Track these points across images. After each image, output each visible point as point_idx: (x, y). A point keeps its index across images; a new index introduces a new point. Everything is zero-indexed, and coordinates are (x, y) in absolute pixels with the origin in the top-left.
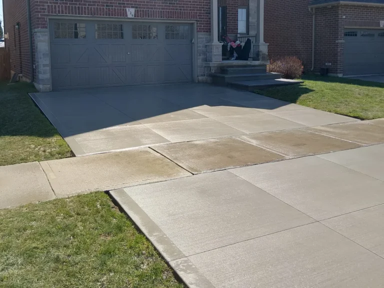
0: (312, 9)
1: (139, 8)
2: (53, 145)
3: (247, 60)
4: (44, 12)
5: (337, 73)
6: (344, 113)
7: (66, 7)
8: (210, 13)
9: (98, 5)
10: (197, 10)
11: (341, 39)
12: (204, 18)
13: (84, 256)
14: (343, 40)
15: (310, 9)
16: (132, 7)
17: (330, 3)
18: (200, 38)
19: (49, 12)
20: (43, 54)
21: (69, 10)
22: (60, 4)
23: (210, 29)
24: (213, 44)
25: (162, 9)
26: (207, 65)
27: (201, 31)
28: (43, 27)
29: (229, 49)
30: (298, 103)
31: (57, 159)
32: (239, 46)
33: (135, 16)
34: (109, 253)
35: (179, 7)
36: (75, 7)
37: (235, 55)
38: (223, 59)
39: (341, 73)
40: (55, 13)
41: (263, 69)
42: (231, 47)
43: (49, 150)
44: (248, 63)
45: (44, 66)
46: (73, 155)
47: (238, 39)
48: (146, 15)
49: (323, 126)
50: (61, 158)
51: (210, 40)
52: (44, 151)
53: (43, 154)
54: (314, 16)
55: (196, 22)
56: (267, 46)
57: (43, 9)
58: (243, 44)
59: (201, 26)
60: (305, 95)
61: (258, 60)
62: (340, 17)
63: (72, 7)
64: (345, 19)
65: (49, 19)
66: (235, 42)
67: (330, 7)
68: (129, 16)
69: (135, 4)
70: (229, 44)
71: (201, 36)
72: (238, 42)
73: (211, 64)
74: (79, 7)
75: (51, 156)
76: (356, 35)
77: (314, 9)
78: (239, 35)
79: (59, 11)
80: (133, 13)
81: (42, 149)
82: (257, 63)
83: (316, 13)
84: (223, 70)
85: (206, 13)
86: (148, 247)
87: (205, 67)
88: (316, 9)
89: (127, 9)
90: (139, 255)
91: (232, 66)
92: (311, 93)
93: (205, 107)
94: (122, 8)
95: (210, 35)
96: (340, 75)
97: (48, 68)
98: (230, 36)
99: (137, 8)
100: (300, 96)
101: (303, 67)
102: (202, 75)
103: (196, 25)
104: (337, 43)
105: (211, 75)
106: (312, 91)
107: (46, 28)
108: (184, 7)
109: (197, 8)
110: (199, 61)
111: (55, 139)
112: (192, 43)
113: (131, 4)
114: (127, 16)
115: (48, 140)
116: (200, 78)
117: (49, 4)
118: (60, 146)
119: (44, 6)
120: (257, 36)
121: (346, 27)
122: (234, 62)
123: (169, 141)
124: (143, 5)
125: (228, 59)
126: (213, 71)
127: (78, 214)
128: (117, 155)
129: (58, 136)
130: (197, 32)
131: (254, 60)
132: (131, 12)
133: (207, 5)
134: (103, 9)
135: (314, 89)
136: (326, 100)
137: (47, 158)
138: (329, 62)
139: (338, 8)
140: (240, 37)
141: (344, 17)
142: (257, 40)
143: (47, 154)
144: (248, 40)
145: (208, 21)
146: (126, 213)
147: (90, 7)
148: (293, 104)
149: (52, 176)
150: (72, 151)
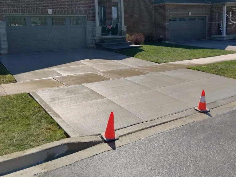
0: (152, 6)
1: (55, 9)
2: (7, 78)
3: (116, 35)
4: (2, 13)
5: (165, 41)
6: (153, 61)
7: (14, 9)
8: (94, 11)
9: (32, 8)
10: (87, 9)
11: (167, 23)
12: (91, 13)
13: (15, 109)
14: (169, 23)
15: (151, 7)
16: (51, 8)
17: (161, 4)
18: (89, 24)
19: (5, 13)
20: (3, 35)
21: (16, 11)
22: (11, 8)
23: (95, 19)
24: (96, 27)
25: (68, 9)
26: (94, 39)
27: (90, 21)
28: (2, 21)
29: (107, 30)
30: (135, 57)
31: (9, 83)
32: (112, 28)
33: (53, 13)
34: (24, 107)
35: (77, 8)
36: (19, 10)
37: (110, 32)
38: (102, 35)
39: (168, 41)
40: (9, 13)
41: (124, 40)
42: (108, 28)
43: (5, 80)
44: (116, 37)
45: (4, 41)
46: (16, 82)
47: (112, 24)
48: (59, 13)
49: (139, 67)
50: (10, 83)
51: (95, 25)
52: (3, 80)
53: (2, 81)
54: (154, 11)
55: (87, 16)
56: (126, 28)
57: (2, 11)
58: (114, 27)
59: (90, 18)
60: (139, 53)
61: (121, 35)
62: (166, 11)
63: (17, 9)
64: (169, 12)
65: (6, 16)
66: (110, 25)
67: (161, 5)
68: (49, 13)
69: (52, 7)
70: (107, 27)
71: (90, 23)
72: (112, 26)
73: (96, 38)
74: (21, 9)
75: (6, 82)
76: (176, 20)
77: (154, 7)
78: (112, 22)
79: (10, 12)
80: (51, 12)
81: (2, 80)
82: (121, 36)
83: (155, 8)
84: (102, 41)
85: (92, 11)
86: (38, 106)
87: (93, 39)
88: (155, 6)
89: (48, 10)
90: (35, 108)
91: (108, 39)
92: (142, 52)
93: (88, 60)
94: (45, 9)
95: (95, 22)
96: (167, 42)
97: (6, 42)
98: (108, 22)
99: (53, 9)
100: (137, 53)
101: (144, 38)
102: (91, 44)
103: (87, 17)
104: (165, 25)
105: (96, 44)
106: (143, 50)
107: (4, 21)
108: (80, 8)
109: (87, 8)
110: (89, 36)
111: (8, 76)
112: (85, 27)
113: (50, 7)
114: (48, 13)
115: (5, 76)
116: (90, 45)
117: (5, 8)
118: (11, 78)
119: (2, 9)
120: (121, 22)
121: (170, 16)
122: (109, 36)
123: (62, 75)
124: (56, 7)
125: (107, 35)
126: (97, 42)
127: (15, 99)
128: (36, 81)
129: (9, 74)
130: (88, 21)
131: (120, 35)
132: (50, 11)
133: (93, 7)
134: (35, 10)
135: (145, 50)
136: (148, 55)
137: (4, 83)
138: (162, 35)
139: (165, 6)
140: (113, 23)
141: (169, 11)
142: (121, 24)
143: (4, 81)
144: (117, 24)
145: (93, 15)
146: (33, 98)
147: (27, 9)
148: (132, 57)
149: (6, 89)
150: (16, 80)
